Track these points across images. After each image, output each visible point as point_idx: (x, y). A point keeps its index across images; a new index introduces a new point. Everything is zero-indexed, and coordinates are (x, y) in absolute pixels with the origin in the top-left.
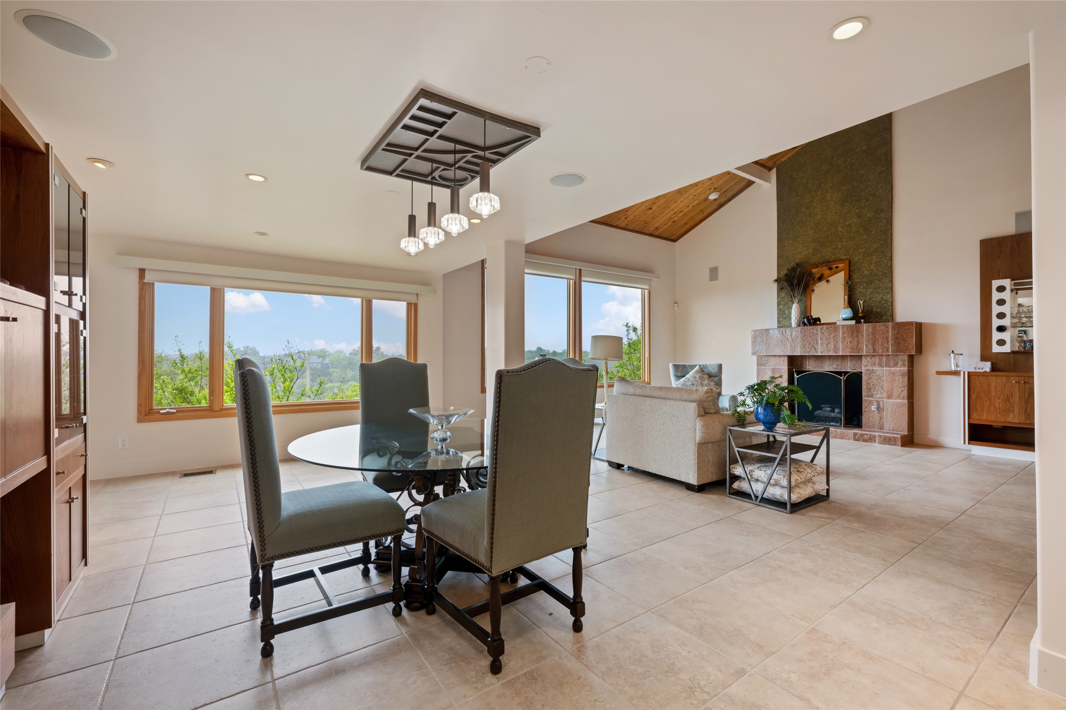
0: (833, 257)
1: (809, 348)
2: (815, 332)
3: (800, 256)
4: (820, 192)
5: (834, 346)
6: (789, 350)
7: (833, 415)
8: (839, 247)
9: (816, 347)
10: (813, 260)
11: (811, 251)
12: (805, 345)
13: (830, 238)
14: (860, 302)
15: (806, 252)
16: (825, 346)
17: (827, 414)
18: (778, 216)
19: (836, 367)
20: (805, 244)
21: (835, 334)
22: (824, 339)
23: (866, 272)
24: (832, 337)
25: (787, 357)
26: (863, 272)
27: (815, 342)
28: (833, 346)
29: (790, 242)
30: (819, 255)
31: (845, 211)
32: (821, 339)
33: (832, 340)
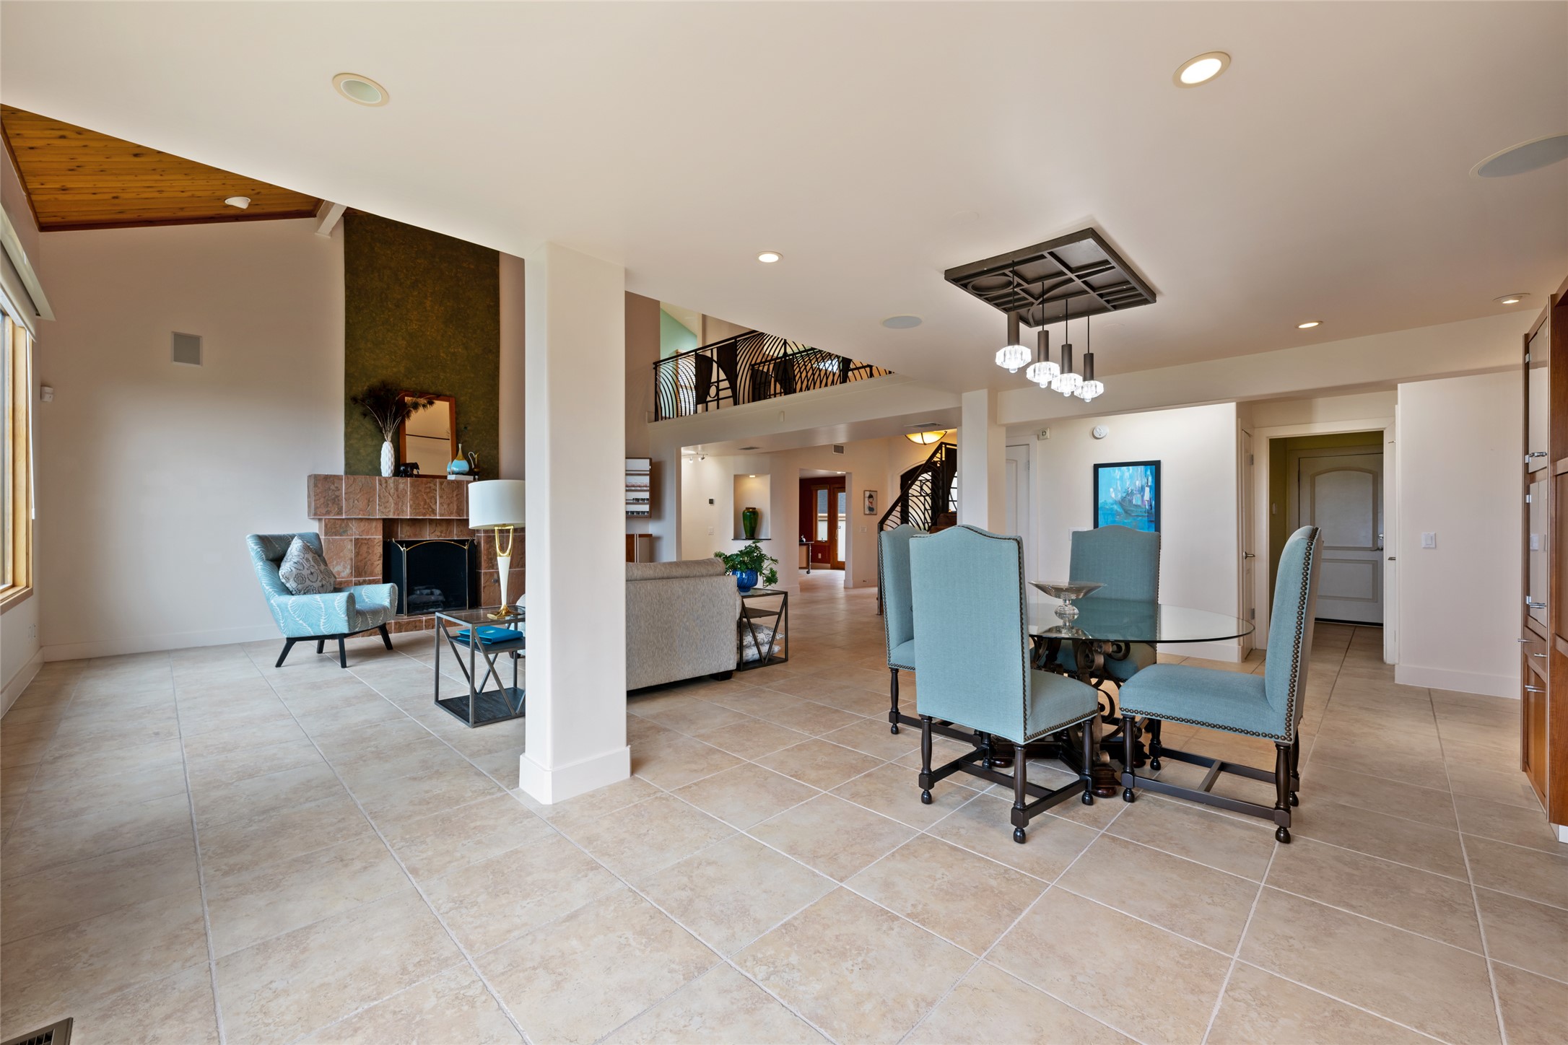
0: (433, 388)
1: (424, 508)
2: (433, 487)
3: (384, 372)
4: (416, 293)
5: (458, 507)
6: (392, 511)
7: (433, 598)
8: (442, 377)
9: (433, 507)
10: (406, 384)
11: (402, 369)
12: (419, 504)
13: (430, 361)
14: (471, 454)
15: (394, 369)
16: (445, 506)
17: (425, 599)
18: (346, 296)
19: (439, 534)
20: (393, 357)
21: (458, 491)
22: (445, 497)
23: (473, 419)
24: (454, 495)
25: (382, 521)
26: (470, 418)
27: (433, 501)
28: (455, 507)
29: (369, 346)
30: (414, 379)
31: (450, 333)
32: (441, 497)
33: (455, 499)
